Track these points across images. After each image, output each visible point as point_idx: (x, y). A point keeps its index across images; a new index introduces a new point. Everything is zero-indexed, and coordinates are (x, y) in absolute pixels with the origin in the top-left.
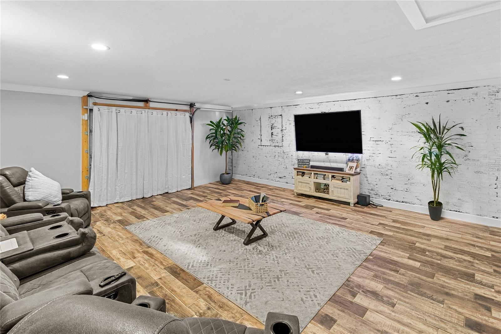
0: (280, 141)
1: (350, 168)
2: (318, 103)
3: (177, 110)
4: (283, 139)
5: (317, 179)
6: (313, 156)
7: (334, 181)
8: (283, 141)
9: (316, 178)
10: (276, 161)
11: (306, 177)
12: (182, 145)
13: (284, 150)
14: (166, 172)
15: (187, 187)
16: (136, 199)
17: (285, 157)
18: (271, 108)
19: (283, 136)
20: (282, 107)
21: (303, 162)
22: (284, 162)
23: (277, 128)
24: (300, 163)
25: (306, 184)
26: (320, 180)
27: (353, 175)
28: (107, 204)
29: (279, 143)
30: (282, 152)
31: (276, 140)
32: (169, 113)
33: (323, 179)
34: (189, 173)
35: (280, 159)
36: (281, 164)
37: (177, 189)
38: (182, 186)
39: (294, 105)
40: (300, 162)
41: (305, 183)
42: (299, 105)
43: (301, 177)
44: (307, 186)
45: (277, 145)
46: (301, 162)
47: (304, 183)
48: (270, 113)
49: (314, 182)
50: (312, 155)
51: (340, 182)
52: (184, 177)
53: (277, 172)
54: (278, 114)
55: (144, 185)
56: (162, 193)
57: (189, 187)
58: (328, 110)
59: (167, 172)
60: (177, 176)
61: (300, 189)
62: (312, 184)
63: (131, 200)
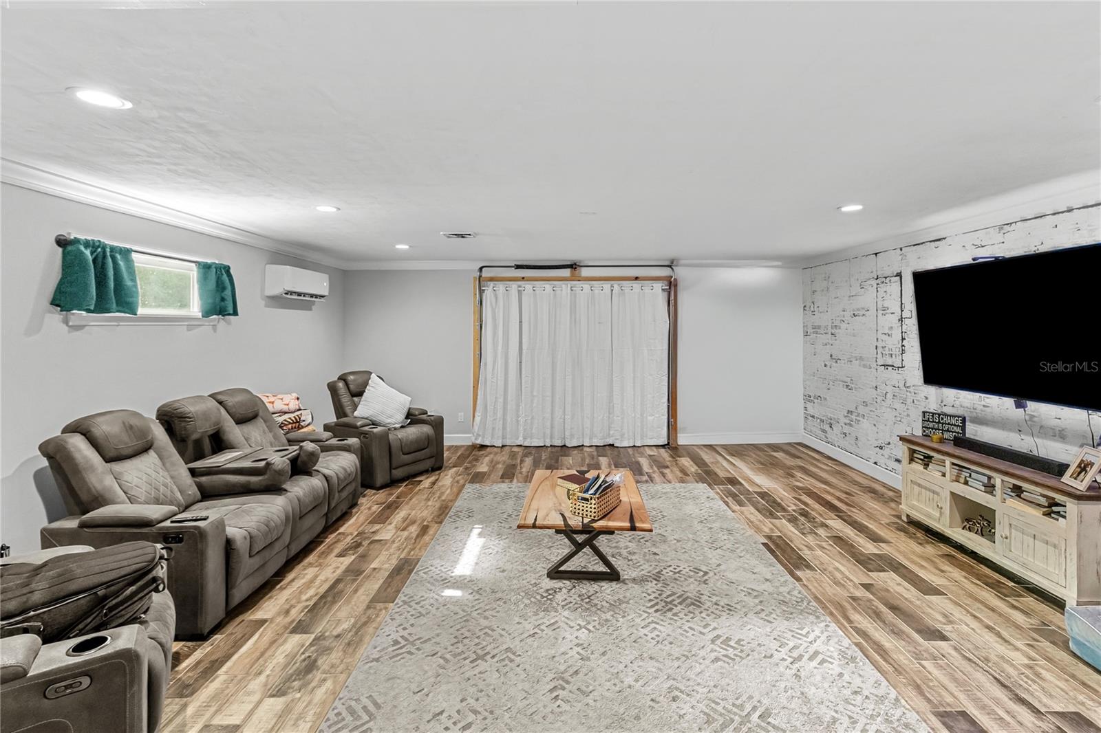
0: (897, 351)
1: (1079, 470)
2: (1001, 227)
3: (637, 278)
4: (903, 346)
5: (966, 483)
6: (984, 406)
7: (1014, 503)
8: (903, 352)
9: (962, 480)
10: (888, 409)
11: (933, 471)
12: (646, 351)
13: (907, 379)
14: (610, 403)
15: (658, 442)
16: (551, 446)
17: (909, 401)
18: (876, 254)
19: (905, 336)
20: (901, 249)
21: (939, 422)
22: (908, 415)
23: (888, 311)
24: (931, 425)
25: (932, 494)
26: (975, 493)
27: (1080, 498)
28: (504, 444)
29: (894, 356)
30: (901, 385)
31: (887, 349)
32: (616, 287)
33: (983, 488)
34: (663, 411)
35: (898, 405)
36: (899, 419)
37: (634, 442)
38: (646, 436)
39: (931, 241)
40: (928, 421)
41: (929, 490)
42: (944, 239)
43: (921, 468)
44: (933, 499)
45: (890, 364)
46: (933, 420)
47: (926, 488)
48: (874, 271)
49: (951, 493)
50: (983, 403)
51: (1037, 513)
52: (650, 418)
53: (889, 444)
54: (893, 273)
55: (564, 422)
56: (602, 445)
57: (663, 441)
58: (1036, 248)
59: (612, 405)
60: (633, 415)
61: (914, 505)
62: (946, 498)
63: (543, 445)
